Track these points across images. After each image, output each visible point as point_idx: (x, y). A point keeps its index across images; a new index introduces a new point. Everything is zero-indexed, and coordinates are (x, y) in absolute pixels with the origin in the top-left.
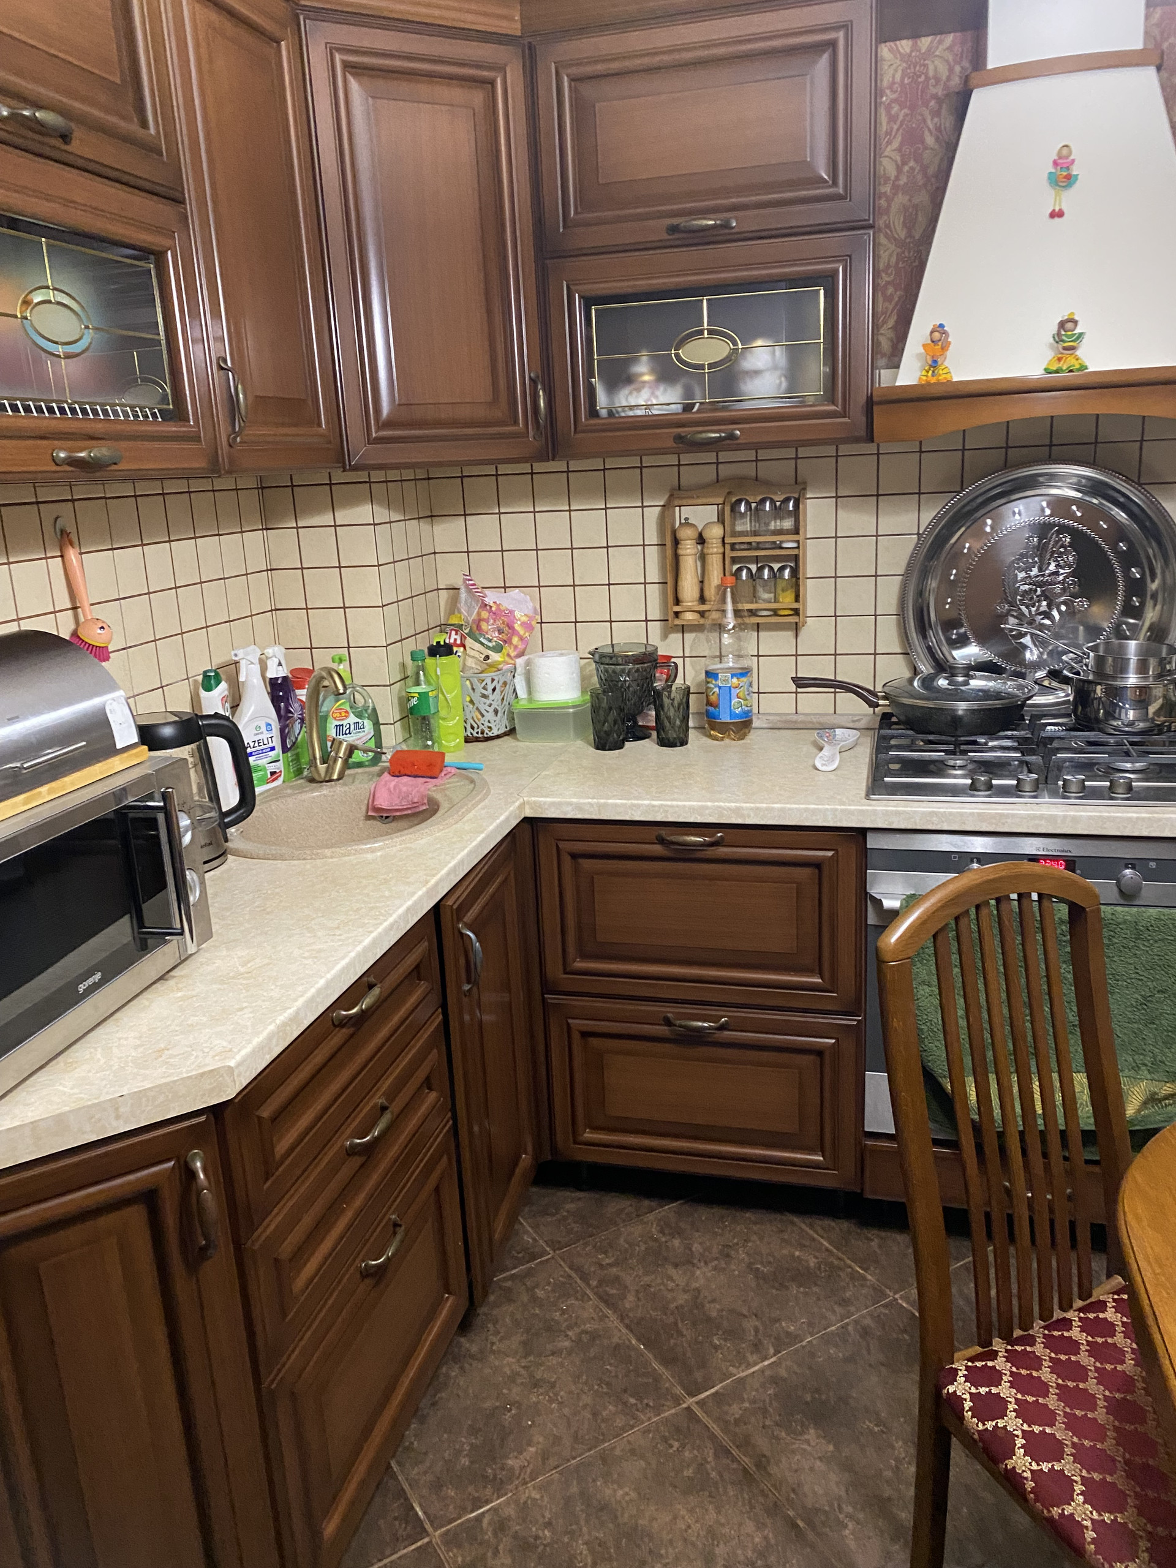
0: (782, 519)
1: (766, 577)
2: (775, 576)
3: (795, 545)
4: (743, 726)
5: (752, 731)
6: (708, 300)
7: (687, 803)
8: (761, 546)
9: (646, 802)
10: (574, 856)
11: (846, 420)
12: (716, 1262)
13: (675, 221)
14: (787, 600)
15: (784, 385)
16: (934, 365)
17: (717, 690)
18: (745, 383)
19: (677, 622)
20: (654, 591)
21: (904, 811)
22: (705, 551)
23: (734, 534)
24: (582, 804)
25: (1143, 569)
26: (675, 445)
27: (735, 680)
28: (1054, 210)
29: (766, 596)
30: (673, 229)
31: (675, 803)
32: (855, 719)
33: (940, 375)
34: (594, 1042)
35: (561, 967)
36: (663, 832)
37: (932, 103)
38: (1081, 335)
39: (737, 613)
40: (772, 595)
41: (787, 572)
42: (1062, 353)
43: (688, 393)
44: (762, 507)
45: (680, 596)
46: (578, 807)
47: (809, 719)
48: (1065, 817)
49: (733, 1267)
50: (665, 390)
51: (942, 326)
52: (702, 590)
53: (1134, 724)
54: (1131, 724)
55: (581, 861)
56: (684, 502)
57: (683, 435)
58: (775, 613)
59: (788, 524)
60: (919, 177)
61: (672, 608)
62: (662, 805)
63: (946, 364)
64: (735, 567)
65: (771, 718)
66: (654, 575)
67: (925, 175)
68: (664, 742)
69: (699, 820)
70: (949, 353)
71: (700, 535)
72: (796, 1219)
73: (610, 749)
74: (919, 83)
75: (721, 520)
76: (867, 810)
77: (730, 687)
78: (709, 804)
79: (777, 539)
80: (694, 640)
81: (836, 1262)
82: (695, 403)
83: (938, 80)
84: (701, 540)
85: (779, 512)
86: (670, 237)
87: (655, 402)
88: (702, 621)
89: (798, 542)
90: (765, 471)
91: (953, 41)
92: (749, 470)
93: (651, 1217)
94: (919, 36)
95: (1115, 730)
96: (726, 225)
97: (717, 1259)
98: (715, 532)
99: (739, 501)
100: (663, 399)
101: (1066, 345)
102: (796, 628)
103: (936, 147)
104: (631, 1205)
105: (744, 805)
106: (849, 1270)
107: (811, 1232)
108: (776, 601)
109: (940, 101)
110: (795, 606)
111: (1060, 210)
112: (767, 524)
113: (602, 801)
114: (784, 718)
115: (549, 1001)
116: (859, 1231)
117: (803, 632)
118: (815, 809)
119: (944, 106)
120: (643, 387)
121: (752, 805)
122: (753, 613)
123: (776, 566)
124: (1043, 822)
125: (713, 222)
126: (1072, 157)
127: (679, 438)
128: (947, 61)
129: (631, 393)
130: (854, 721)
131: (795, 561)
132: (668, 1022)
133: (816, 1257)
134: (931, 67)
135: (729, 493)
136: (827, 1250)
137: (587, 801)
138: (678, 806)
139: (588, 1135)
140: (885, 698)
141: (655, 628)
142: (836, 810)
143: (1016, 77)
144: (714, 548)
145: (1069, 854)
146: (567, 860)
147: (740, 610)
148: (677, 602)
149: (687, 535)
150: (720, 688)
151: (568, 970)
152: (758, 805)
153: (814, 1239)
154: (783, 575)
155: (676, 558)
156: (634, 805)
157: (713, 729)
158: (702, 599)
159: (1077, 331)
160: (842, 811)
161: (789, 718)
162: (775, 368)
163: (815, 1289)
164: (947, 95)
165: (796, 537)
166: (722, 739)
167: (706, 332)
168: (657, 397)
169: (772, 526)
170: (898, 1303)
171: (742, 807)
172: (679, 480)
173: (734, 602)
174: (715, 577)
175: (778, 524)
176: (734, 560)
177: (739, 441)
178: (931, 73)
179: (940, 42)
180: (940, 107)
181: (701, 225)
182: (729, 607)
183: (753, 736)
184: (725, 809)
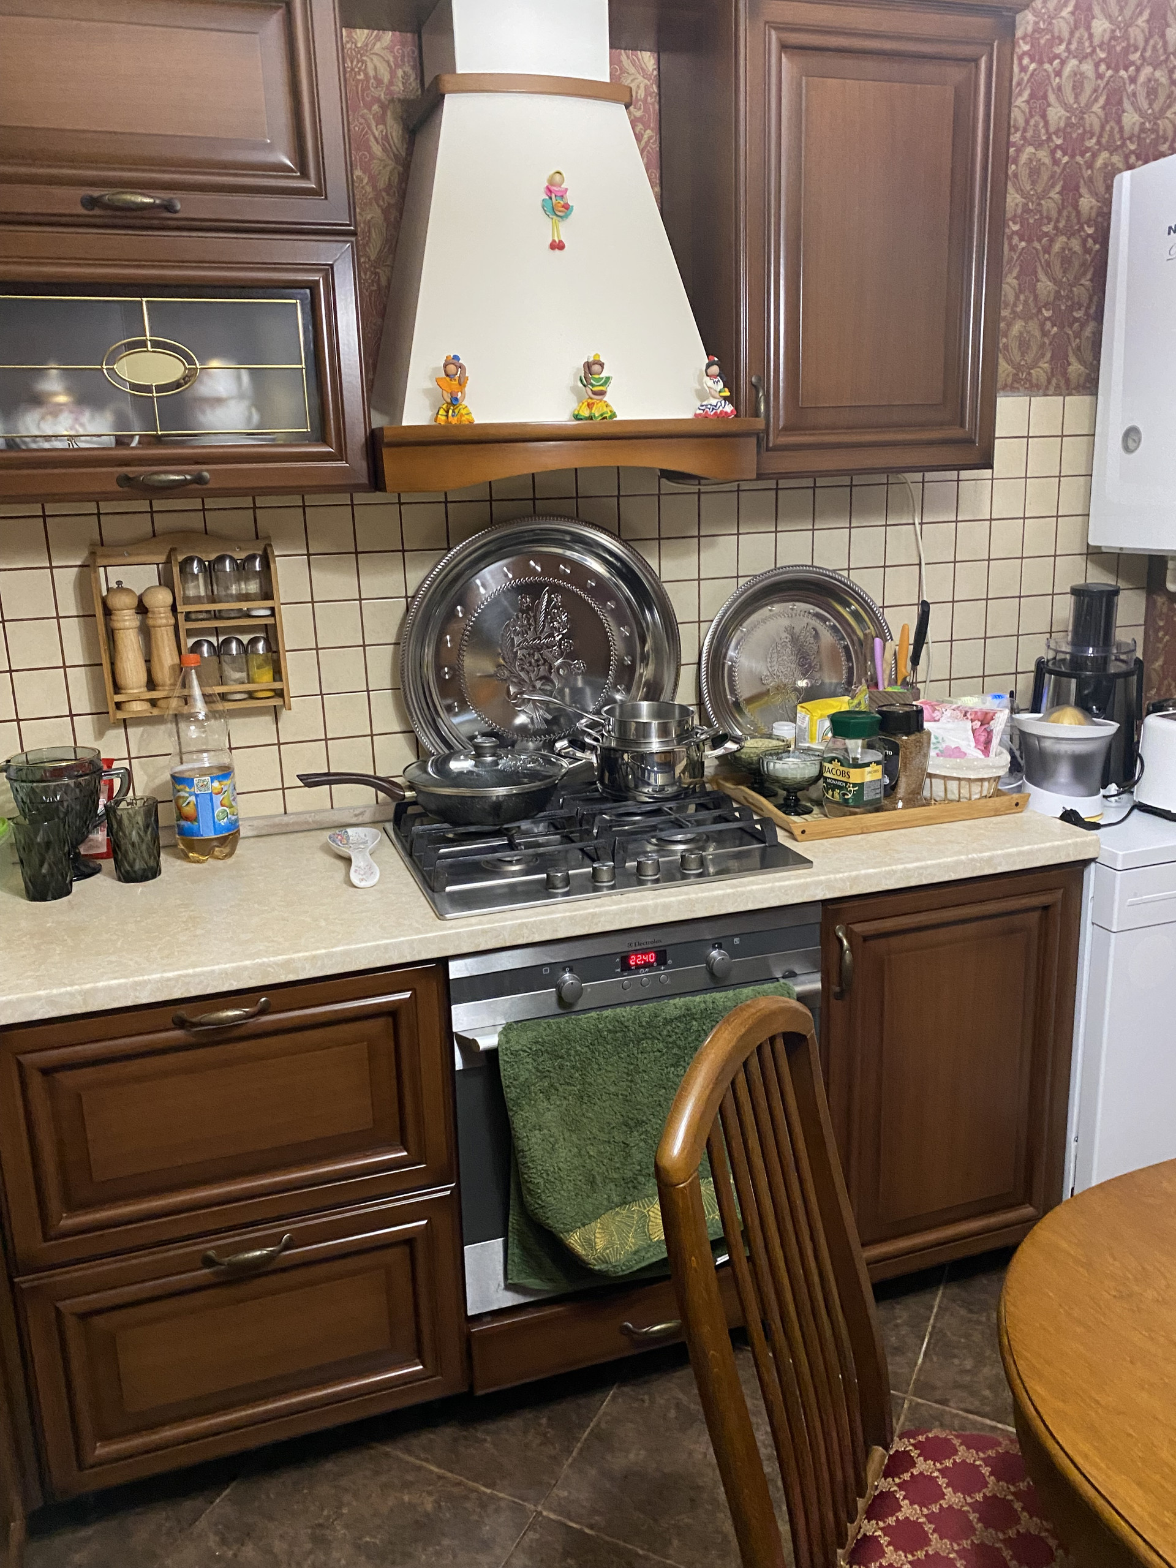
0: (247, 580)
1: (234, 652)
2: (246, 651)
3: (268, 612)
4: (229, 839)
5: (240, 842)
6: (147, 302)
7: (216, 967)
8: (224, 614)
9: (156, 976)
10: (47, 1072)
11: (342, 464)
12: (312, 1557)
13: (96, 193)
14: (264, 679)
15: (256, 417)
16: (454, 402)
17: (193, 799)
18: (203, 412)
19: (121, 715)
20: (79, 678)
21: (492, 929)
22: (151, 622)
23: (187, 600)
24: (55, 996)
25: (630, 626)
26: (120, 489)
27: (216, 784)
28: (554, 241)
29: (237, 675)
30: (91, 203)
31: (198, 970)
32: (357, 812)
33: (462, 415)
34: (99, 1321)
35: (40, 1234)
36: (183, 1012)
37: (375, 107)
38: (608, 378)
39: (208, 699)
40: (244, 675)
41: (261, 645)
42: (591, 398)
43: (121, 421)
44: (220, 567)
45: (121, 681)
46: (51, 1001)
47: (302, 818)
48: (656, 906)
49: (336, 1555)
50: (93, 418)
51: (456, 358)
52: (149, 672)
53: (664, 789)
54: (662, 789)
55: (58, 1076)
56: (112, 561)
57: (131, 476)
58: (251, 695)
59: (253, 587)
60: (369, 189)
61: (112, 698)
62: (180, 976)
63: (465, 403)
64: (191, 642)
65: (255, 823)
66: (76, 654)
67: (374, 187)
68: (128, 877)
69: (235, 985)
70: (467, 389)
71: (140, 600)
72: (388, 1449)
73: (54, 898)
74: (359, 80)
75: (166, 581)
76: (449, 935)
77: (211, 794)
78: (248, 963)
79: (244, 606)
80: (142, 735)
81: (456, 1490)
82: (133, 436)
83: (379, 82)
84: (142, 609)
85: (242, 569)
86: (86, 212)
87: (82, 432)
88: (156, 712)
89: (272, 609)
90: (215, 521)
91: (392, 41)
92: (195, 521)
93: (202, 1523)
94: (354, 27)
95: (650, 798)
96: (168, 207)
97: (310, 1552)
98: (161, 599)
99: (189, 560)
100: (92, 429)
101: (595, 389)
102: (276, 712)
103: (384, 158)
104: (167, 1519)
105: (295, 956)
106: (474, 1495)
107: (412, 1459)
108: (250, 680)
109: (383, 107)
110: (277, 685)
111: (560, 242)
112: (227, 588)
113: (88, 986)
114: (270, 822)
115: (24, 1286)
116: (465, 1433)
117: (285, 714)
118: (387, 944)
119: (389, 113)
120: (61, 411)
121: (307, 954)
122: (223, 697)
123: (245, 639)
124: (636, 915)
125: (151, 201)
126: (563, 186)
127: (126, 481)
128: (388, 62)
129: (43, 418)
130: (356, 815)
131: (271, 633)
132: (208, 1262)
133: (430, 1493)
134: (370, 66)
135: (173, 550)
136: (440, 1477)
137: (63, 990)
138: (203, 974)
139: (102, 1450)
140: (411, 788)
141: (85, 726)
142: (412, 941)
143: (492, 88)
144: (162, 619)
145: (661, 944)
146: (36, 1081)
147: (210, 695)
148: (117, 689)
149: (124, 605)
150: (197, 796)
151: (52, 1233)
152: (314, 953)
153: (419, 1468)
154: (257, 649)
155: (111, 635)
156: (136, 983)
157: (192, 850)
158: (151, 685)
159: (603, 375)
160: (420, 940)
161: (277, 820)
162: (241, 396)
163: (446, 1542)
164: (392, 101)
165: (269, 603)
166: (204, 861)
167: (149, 343)
168: (82, 425)
169: (234, 589)
170: (544, 1517)
171: (293, 960)
172: (101, 534)
173: (201, 686)
174: (167, 656)
175: (243, 586)
176: (190, 633)
177: (208, 486)
178: (371, 73)
179: (378, 39)
180: (384, 114)
181: (134, 203)
182: (197, 691)
183: (241, 848)
184: (269, 966)
